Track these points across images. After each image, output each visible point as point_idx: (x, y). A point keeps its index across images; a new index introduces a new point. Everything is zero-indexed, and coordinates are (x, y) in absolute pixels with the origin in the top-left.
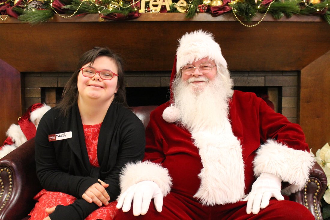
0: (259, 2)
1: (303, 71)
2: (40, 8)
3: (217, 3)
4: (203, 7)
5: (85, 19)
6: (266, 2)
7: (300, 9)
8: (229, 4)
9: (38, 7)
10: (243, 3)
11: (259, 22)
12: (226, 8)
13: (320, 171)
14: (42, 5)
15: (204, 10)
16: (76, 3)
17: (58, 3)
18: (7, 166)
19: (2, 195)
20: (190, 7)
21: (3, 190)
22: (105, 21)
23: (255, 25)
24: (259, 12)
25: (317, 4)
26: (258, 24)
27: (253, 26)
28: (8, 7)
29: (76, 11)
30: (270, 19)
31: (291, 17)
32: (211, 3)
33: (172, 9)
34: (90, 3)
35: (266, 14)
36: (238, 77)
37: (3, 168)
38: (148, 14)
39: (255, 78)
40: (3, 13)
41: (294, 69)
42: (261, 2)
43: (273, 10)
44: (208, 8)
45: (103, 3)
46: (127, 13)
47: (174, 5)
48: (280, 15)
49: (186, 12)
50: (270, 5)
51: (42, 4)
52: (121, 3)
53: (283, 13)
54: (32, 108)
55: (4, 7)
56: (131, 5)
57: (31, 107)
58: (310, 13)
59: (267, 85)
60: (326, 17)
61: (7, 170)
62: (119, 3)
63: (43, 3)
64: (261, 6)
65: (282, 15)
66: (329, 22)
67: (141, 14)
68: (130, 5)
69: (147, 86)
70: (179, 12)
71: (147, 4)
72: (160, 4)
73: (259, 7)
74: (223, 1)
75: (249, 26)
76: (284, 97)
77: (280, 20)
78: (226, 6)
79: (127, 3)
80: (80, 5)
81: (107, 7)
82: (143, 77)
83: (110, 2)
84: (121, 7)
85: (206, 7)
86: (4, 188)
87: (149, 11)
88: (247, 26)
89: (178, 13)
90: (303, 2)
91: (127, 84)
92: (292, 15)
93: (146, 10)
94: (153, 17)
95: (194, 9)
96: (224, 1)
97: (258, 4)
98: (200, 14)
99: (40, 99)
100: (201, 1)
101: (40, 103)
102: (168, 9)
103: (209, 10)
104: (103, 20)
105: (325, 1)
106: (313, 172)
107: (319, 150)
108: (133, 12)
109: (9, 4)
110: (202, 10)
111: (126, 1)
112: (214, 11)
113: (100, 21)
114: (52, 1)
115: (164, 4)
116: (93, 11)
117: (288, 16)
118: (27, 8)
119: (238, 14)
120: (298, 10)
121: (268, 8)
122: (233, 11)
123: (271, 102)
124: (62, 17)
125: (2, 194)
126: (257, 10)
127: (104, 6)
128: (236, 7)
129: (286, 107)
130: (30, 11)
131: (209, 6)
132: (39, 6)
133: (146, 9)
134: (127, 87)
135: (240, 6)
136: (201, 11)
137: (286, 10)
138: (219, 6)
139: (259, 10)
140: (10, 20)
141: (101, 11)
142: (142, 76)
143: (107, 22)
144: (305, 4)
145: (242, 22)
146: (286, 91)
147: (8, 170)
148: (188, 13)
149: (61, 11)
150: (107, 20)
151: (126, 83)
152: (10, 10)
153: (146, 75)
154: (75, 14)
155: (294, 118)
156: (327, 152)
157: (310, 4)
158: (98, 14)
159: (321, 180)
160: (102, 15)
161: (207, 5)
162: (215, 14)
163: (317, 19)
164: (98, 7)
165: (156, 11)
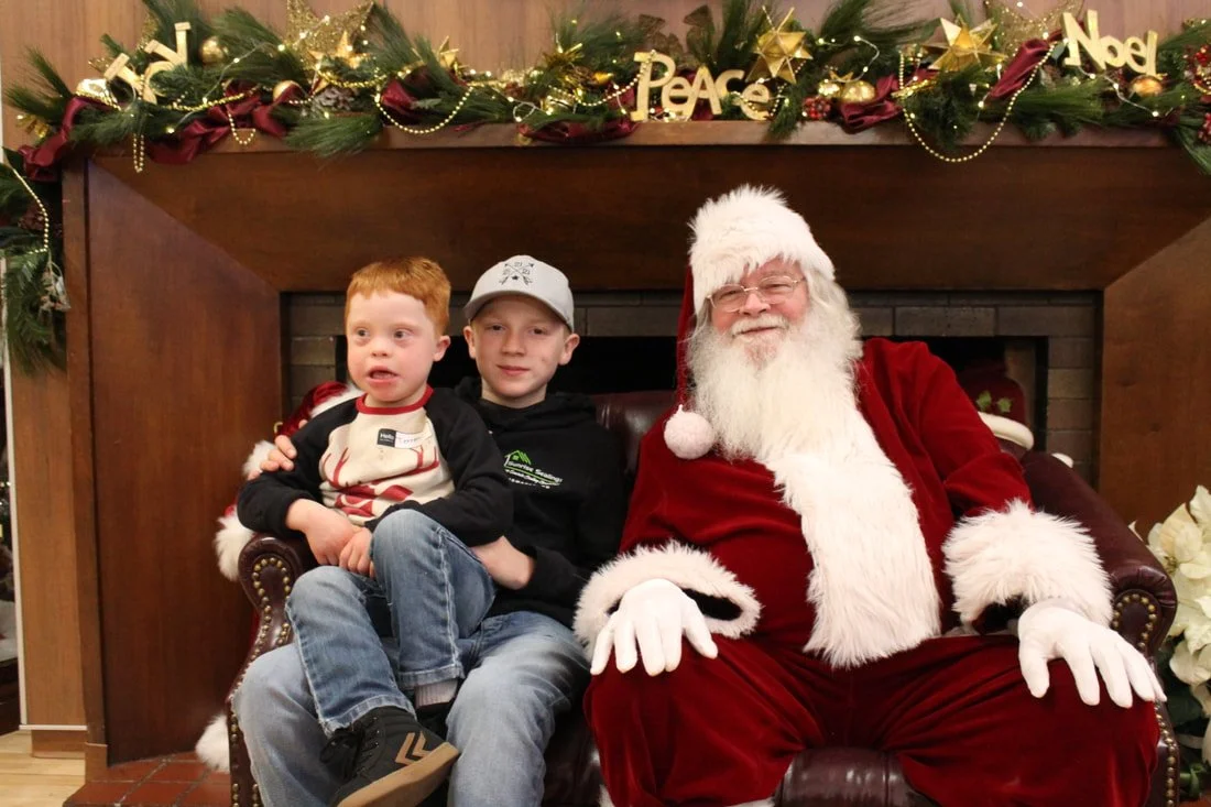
0: (981, 90)
1: (1111, 292)
2: (348, 108)
3: (858, 92)
4: (816, 107)
5: (476, 139)
6: (1002, 90)
7: (1102, 111)
8: (893, 94)
9: (340, 106)
10: (936, 95)
11: (981, 147)
12: (885, 107)
13: (1156, 571)
14: (352, 99)
15: (822, 112)
16: (449, 93)
17: (401, 95)
18: (279, 551)
19: (267, 630)
20: (780, 105)
21: (267, 618)
22: (534, 145)
23: (971, 157)
24: (981, 120)
25: (1153, 94)
26: (979, 155)
27: (965, 159)
28: (256, 106)
29: (451, 117)
30: (1014, 139)
31: (1075, 134)
32: (841, 91)
33: (728, 109)
34: (490, 91)
35: (1002, 124)
36: (917, 309)
37: (268, 558)
38: (657, 126)
39: (965, 312)
40: (240, 123)
41: (1083, 287)
42: (986, 90)
43: (1023, 113)
44: (832, 108)
45: (529, 91)
46: (599, 121)
47: (733, 97)
48: (1045, 128)
49: (768, 118)
50: (1014, 99)
51: (352, 95)
52: (580, 92)
53: (1052, 121)
54: (315, 396)
55: (245, 104)
56: (610, 97)
57: (312, 392)
58: (1133, 123)
59: (1003, 333)
60: (1181, 135)
61: (276, 563)
62: (572, 94)
63: (357, 93)
64: (986, 102)
65: (1051, 126)
66: (1186, 146)
67: (639, 124)
68: (606, 97)
69: (647, 334)
70: (749, 119)
71: (655, 96)
72: (693, 93)
73: (981, 104)
74: (876, 89)
75: (954, 160)
76: (1053, 368)
77: (1045, 142)
78: (886, 102)
79: (598, 94)
80: (464, 99)
81: (538, 105)
82: (637, 306)
83: (548, 88)
84: (579, 105)
85: (827, 103)
86: (269, 613)
87: (660, 117)
88: (948, 160)
89: (746, 122)
90: (1111, 89)
91: (589, 329)
92: (1079, 128)
93: (650, 114)
94: (673, 134)
95: (794, 112)
96: (878, 85)
97: (978, 96)
98: (810, 126)
99: (333, 371)
100: (810, 85)
101: (333, 382)
102: (716, 109)
103: (835, 111)
104: (527, 142)
105: (1178, 87)
106: (1135, 573)
107: (1158, 525)
108: (615, 119)
109: (258, 98)
110: (816, 113)
111: (592, 87)
112: (852, 117)
113: (519, 145)
114: (378, 89)
115: (704, 95)
116: (497, 116)
117: (1066, 130)
118: (308, 107)
119: (919, 126)
120: (1098, 113)
121: (1010, 108)
122: (906, 115)
123: (1013, 382)
124: (408, 132)
125: (266, 627)
126: (976, 112)
127: (530, 100)
128: (916, 107)
129: (1058, 399)
130: (317, 116)
131: (835, 102)
132: (345, 101)
133: (653, 111)
134: (591, 338)
135: (927, 103)
136: (813, 115)
137: (1061, 115)
138: (866, 100)
139: (983, 112)
140: (263, 145)
141: (522, 116)
142: (631, 303)
143: (538, 148)
144: (1118, 94)
145: (931, 148)
146: (1059, 350)
147: (280, 563)
148: (776, 122)
149: (408, 114)
150: (539, 143)
151: (587, 324)
152: (262, 113)
153: (645, 302)
154: (446, 125)
155: (1082, 429)
156: (1183, 531)
157: (1131, 96)
158: (511, 126)
159: (1158, 598)
160: (526, 128)
161: (829, 97)
162: (854, 124)
163: (1155, 141)
164: (515, 104)
165: (683, 117)
